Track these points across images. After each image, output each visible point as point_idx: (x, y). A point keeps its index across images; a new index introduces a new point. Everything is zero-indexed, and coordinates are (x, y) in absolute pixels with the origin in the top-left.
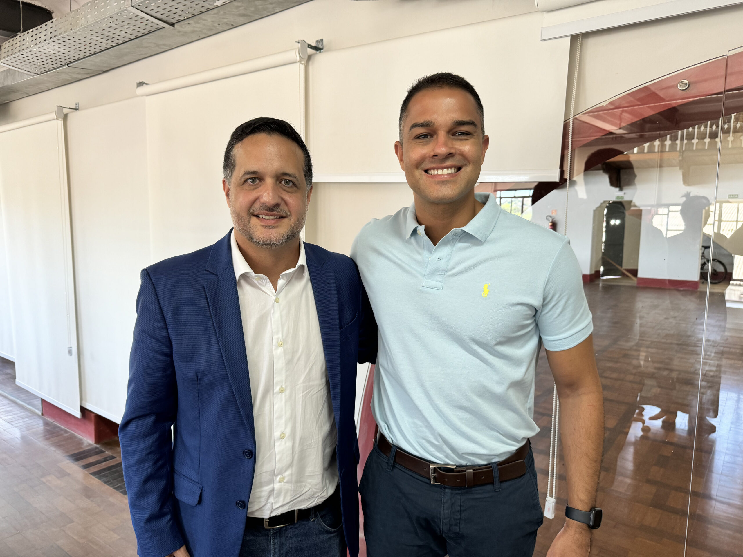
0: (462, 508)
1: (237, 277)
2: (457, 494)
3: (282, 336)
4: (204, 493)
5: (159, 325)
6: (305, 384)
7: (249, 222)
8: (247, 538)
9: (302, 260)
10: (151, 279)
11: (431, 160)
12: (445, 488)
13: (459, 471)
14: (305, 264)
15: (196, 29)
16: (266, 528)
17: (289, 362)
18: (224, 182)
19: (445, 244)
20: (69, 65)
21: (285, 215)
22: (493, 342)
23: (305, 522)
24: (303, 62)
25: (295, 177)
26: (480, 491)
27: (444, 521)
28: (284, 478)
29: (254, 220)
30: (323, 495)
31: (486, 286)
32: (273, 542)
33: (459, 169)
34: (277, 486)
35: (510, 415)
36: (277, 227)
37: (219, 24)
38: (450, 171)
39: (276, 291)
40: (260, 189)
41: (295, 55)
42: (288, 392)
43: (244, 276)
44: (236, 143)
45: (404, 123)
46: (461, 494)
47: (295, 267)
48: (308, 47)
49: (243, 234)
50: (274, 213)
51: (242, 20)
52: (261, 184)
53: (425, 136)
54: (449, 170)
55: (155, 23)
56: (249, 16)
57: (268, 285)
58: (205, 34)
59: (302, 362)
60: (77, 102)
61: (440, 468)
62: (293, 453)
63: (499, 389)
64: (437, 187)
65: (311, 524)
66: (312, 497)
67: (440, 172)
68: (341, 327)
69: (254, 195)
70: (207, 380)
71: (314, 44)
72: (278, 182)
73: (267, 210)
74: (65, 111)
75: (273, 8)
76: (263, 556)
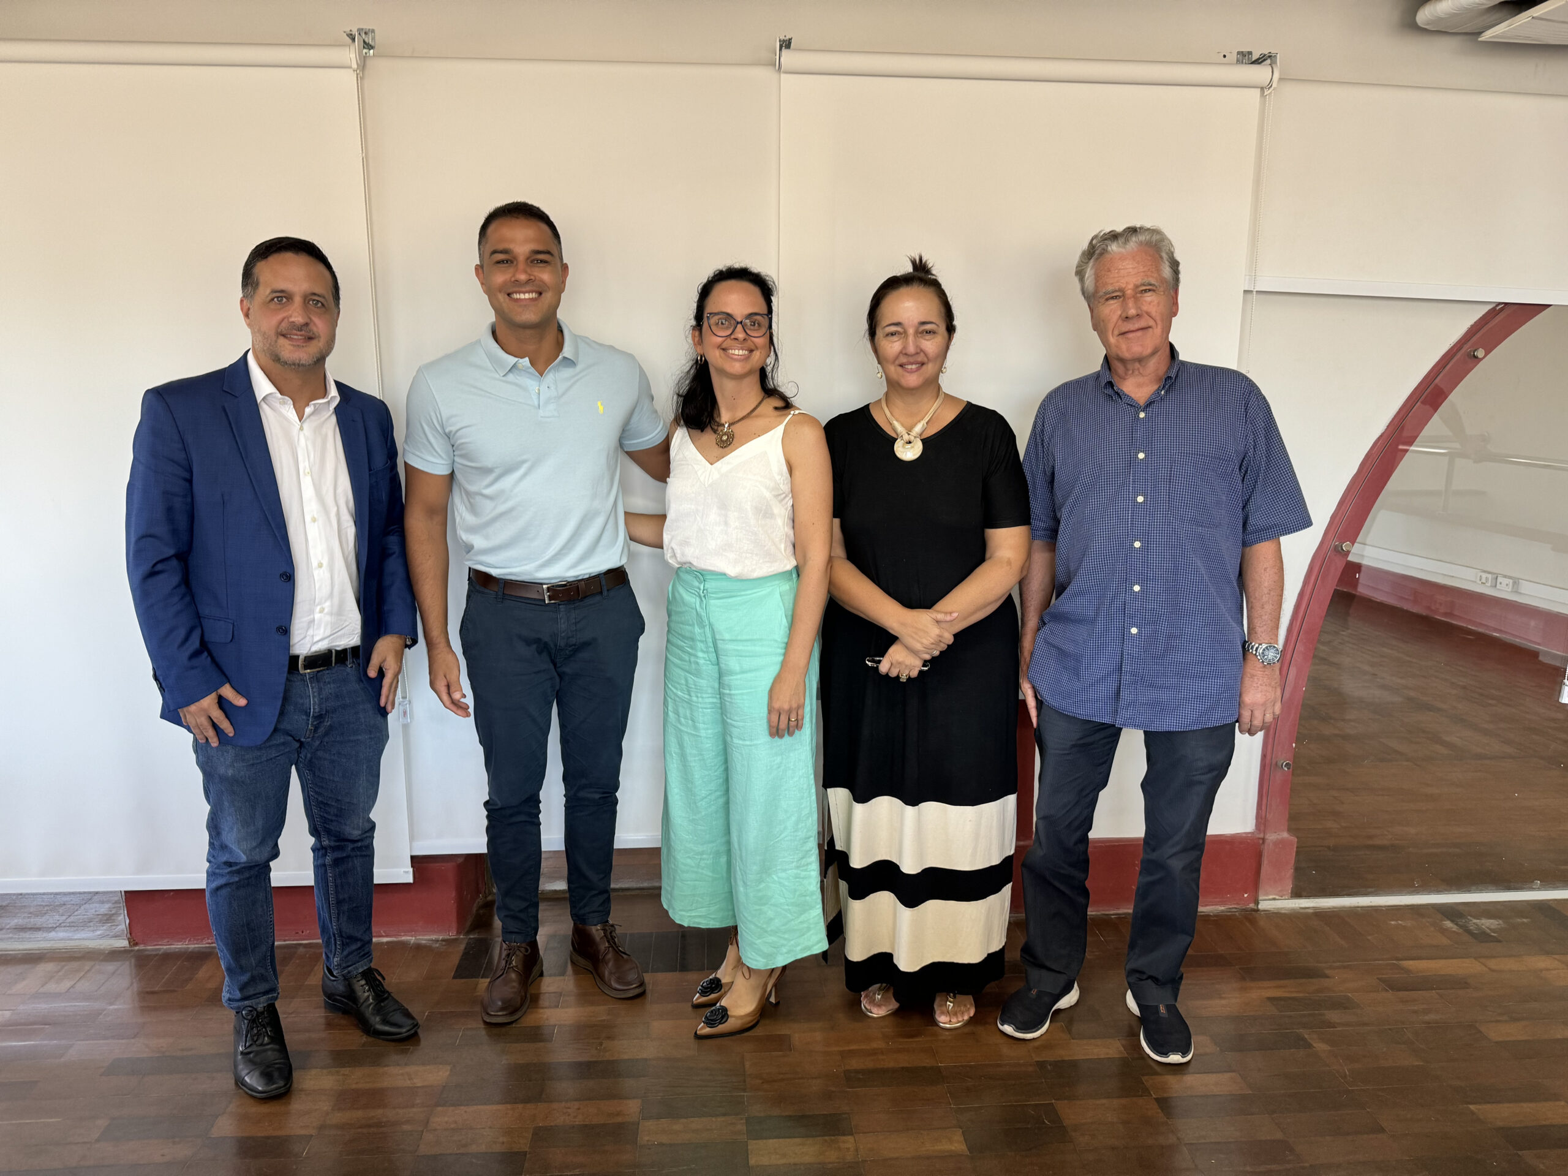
1: (259, 400)
3: (309, 466)
11: (513, 284)
16: (301, 670)
18: (242, 301)
21: (313, 337)
23: (342, 669)
25: (322, 298)
28: (324, 609)
29: (282, 340)
32: (311, 687)
33: (540, 294)
34: (316, 616)
36: (304, 347)
38: (532, 296)
39: (301, 421)
40: (288, 308)
43: (265, 397)
44: (257, 261)
45: (483, 248)
49: (265, 353)
50: (302, 333)
52: (289, 303)
53: (504, 262)
57: (292, 412)
66: (352, 633)
67: (522, 296)
69: (282, 314)
72: (307, 302)
73: (295, 330)
76: (301, 701)
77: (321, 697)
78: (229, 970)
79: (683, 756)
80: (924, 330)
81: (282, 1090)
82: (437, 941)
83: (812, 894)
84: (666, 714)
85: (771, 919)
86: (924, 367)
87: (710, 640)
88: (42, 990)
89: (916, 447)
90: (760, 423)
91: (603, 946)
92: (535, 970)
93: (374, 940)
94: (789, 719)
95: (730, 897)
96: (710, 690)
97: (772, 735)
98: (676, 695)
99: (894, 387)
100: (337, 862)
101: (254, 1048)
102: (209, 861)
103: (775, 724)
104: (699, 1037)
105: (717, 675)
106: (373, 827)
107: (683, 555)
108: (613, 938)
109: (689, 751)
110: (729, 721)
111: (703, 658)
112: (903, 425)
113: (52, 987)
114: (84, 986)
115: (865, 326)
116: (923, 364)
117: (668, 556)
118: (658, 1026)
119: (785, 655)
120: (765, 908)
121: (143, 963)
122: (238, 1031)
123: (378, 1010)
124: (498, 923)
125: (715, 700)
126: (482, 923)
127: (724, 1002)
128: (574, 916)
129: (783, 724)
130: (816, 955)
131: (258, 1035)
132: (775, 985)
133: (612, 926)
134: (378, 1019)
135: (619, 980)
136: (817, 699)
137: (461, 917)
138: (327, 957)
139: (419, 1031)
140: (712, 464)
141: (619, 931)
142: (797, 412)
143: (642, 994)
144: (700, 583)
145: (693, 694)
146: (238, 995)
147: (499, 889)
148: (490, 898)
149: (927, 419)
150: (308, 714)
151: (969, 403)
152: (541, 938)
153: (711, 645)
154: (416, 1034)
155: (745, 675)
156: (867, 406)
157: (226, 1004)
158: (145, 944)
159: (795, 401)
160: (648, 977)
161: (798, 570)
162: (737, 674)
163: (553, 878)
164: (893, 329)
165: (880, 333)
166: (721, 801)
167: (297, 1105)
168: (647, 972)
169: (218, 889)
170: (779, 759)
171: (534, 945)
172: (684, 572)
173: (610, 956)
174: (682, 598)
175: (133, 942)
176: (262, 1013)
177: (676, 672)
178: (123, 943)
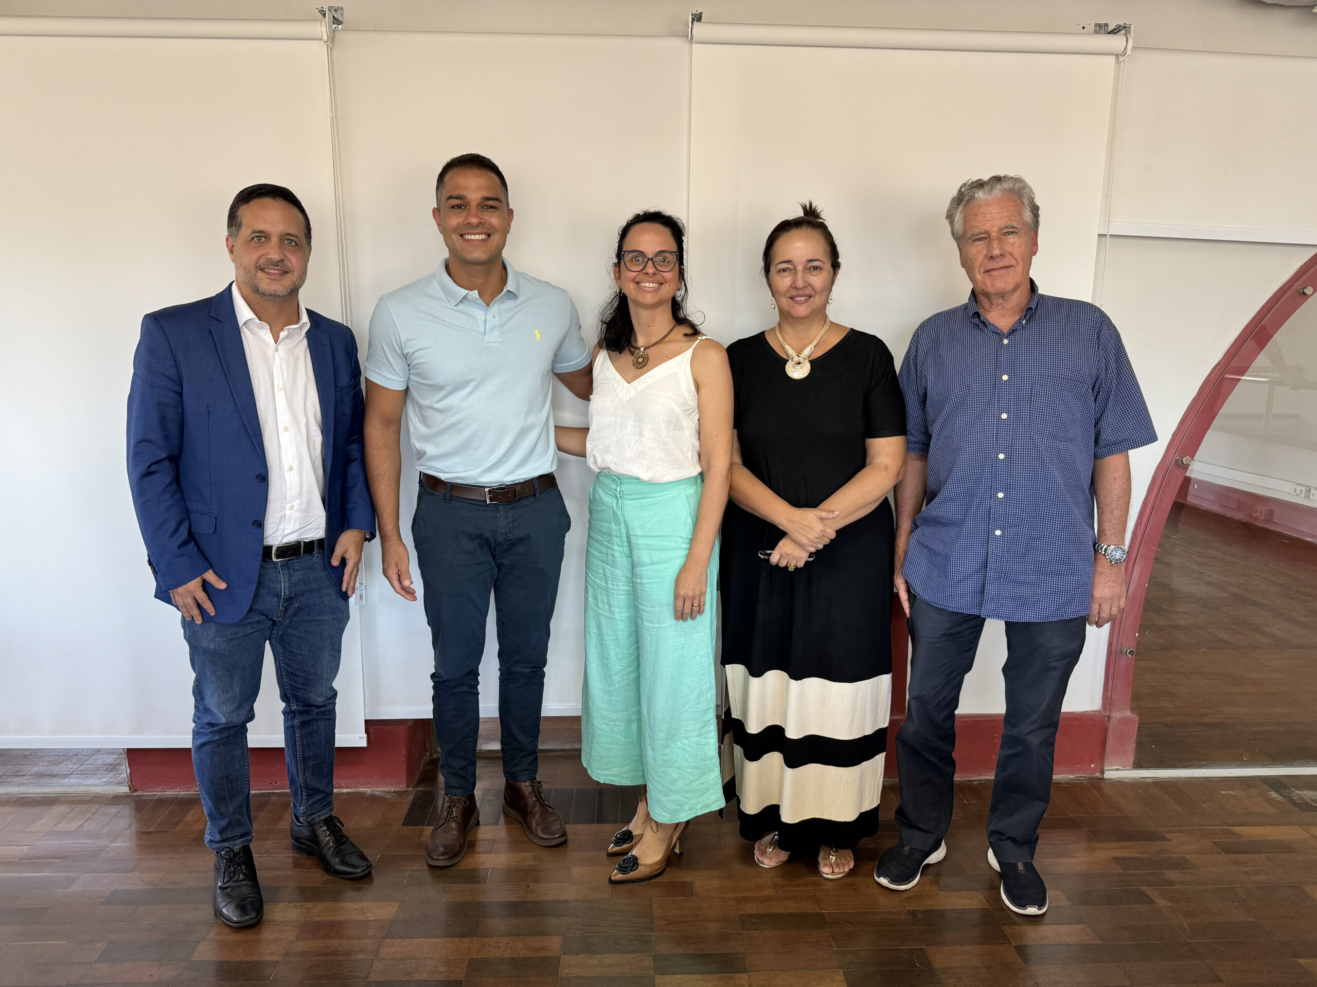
1: (241, 324)
11: (465, 226)
16: (274, 559)
18: (228, 239)
23: (309, 559)
28: (294, 506)
29: (260, 273)
32: (283, 573)
34: (288, 513)
36: (281, 280)
39: (276, 343)
40: (266, 246)
43: (247, 322)
52: (267, 242)
53: (459, 207)
54: (481, 236)
57: (269, 335)
62: (301, 485)
65: (315, 559)
67: (473, 237)
69: (260, 252)
72: (282, 242)
73: (272, 265)
76: (274, 586)
77: (291, 582)
78: (210, 815)
79: (600, 635)
80: (812, 267)
81: (254, 921)
82: (389, 792)
83: (712, 758)
84: (586, 599)
85: (675, 781)
86: (812, 299)
87: (624, 535)
88: (55, 829)
89: (805, 367)
90: (670, 347)
91: (532, 800)
92: (473, 820)
93: (335, 791)
94: (692, 605)
95: (640, 760)
96: (624, 579)
97: (677, 618)
98: (595, 583)
99: (785, 316)
100: (303, 724)
101: (231, 884)
102: (194, 721)
103: (680, 609)
104: (613, 882)
105: (629, 566)
106: (335, 694)
107: (603, 461)
108: (540, 793)
109: (605, 631)
110: (640, 606)
111: (619, 552)
112: (793, 349)
113: (64, 826)
114: (90, 826)
115: (761, 264)
116: (810, 296)
117: (590, 462)
118: (577, 871)
119: (690, 549)
120: (669, 770)
121: (140, 806)
122: (217, 869)
123: (338, 852)
124: (441, 779)
125: (628, 588)
126: (428, 778)
127: (634, 852)
128: (507, 774)
129: (687, 610)
130: (715, 811)
131: (235, 872)
132: (679, 838)
133: (539, 783)
134: (337, 860)
135: (545, 830)
136: (717, 590)
137: (410, 773)
138: (295, 806)
139: (373, 872)
140: (629, 383)
141: (545, 787)
142: (704, 338)
143: (564, 843)
144: (617, 486)
145: (609, 582)
146: (218, 838)
147: (442, 749)
148: (435, 756)
149: (814, 343)
150: (279, 597)
151: (852, 329)
152: (477, 792)
153: (625, 539)
154: (369, 873)
155: (653, 567)
156: (763, 333)
157: (208, 845)
158: (142, 790)
159: (702, 328)
160: (569, 828)
161: (702, 475)
162: (648, 565)
163: (490, 739)
164: (784, 266)
165: (773, 270)
166: (633, 675)
167: (268, 934)
168: (568, 823)
169: (203, 745)
170: (683, 640)
171: (472, 797)
172: (604, 476)
173: (537, 809)
174: (601, 499)
175: (133, 789)
176: (239, 853)
177: (595, 563)
178: (125, 789)
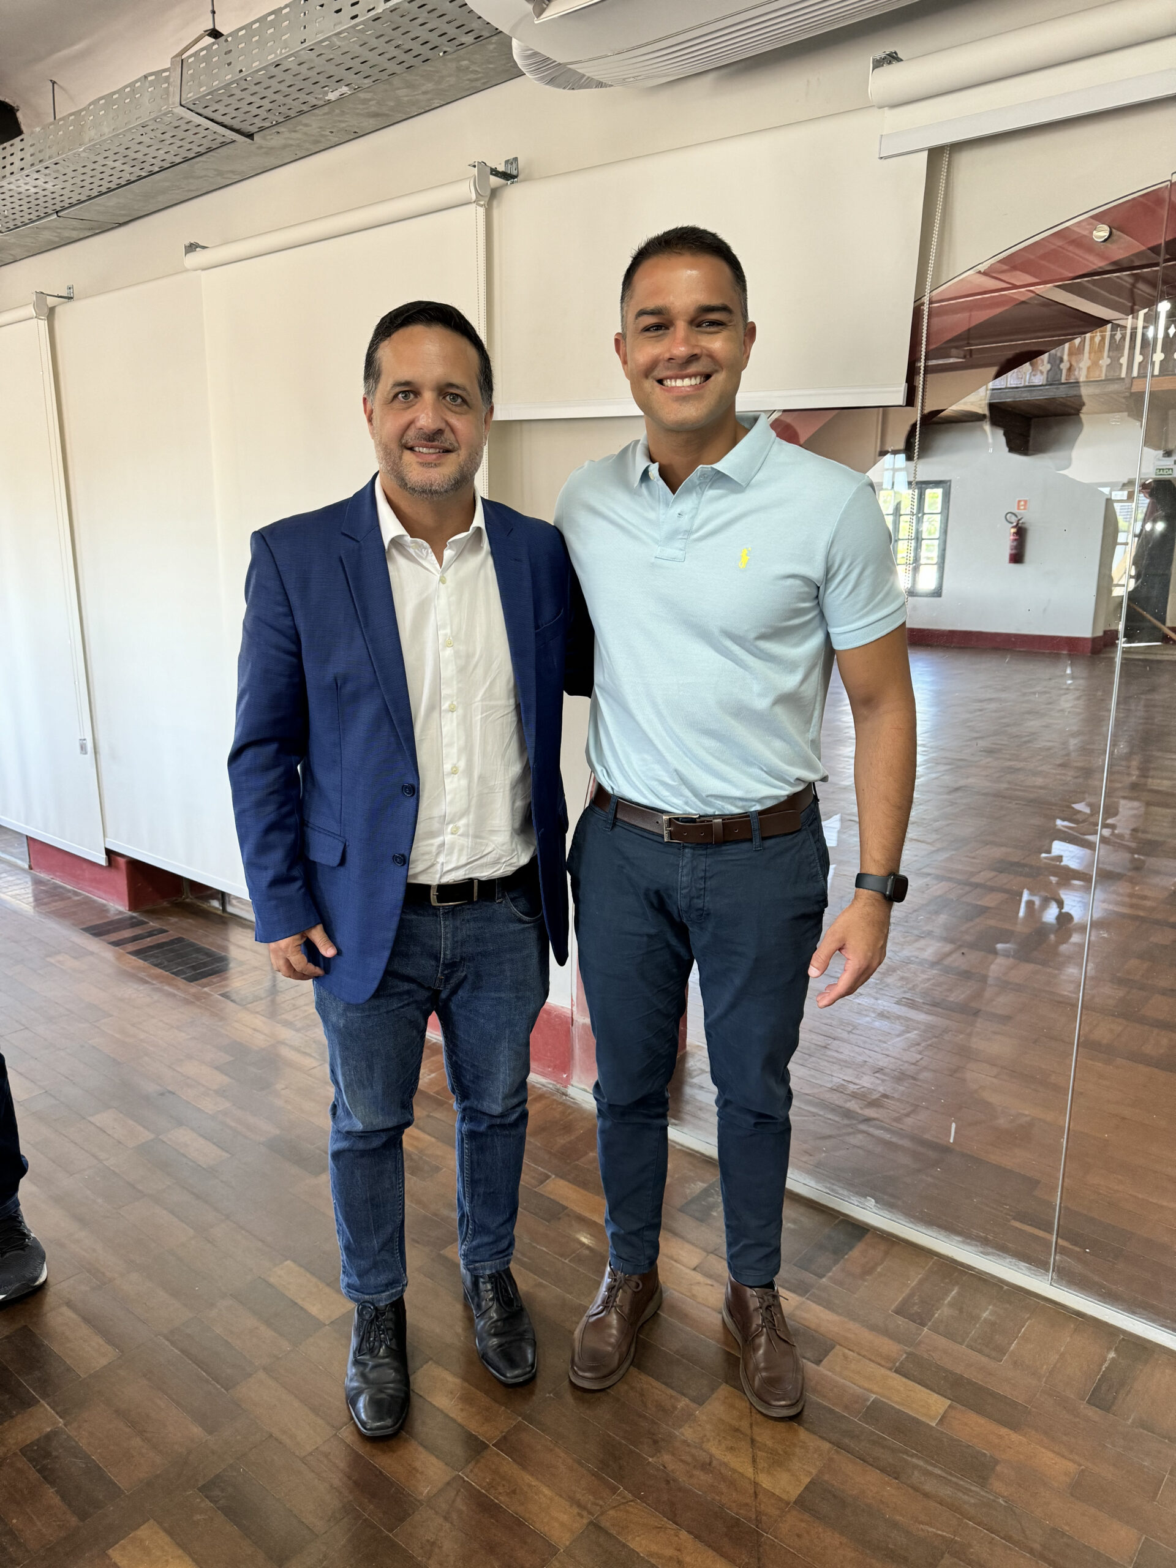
0: (708, 874)
1: (386, 543)
2: (701, 855)
3: (452, 633)
4: (348, 850)
5: (281, 609)
6: (484, 703)
7: (400, 458)
8: (408, 917)
9: (479, 520)
10: (267, 545)
11: (666, 364)
12: (684, 847)
13: (703, 821)
14: (483, 527)
15: (291, 142)
16: (434, 904)
17: (461, 670)
18: (365, 400)
19: (689, 491)
20: (59, 214)
21: (451, 448)
22: (752, 635)
23: (488, 903)
24: (482, 203)
25: (464, 389)
26: (733, 851)
27: (684, 892)
28: (458, 828)
29: (408, 455)
30: (512, 861)
31: (745, 551)
32: (444, 924)
33: (707, 377)
34: (448, 838)
35: (778, 744)
36: (439, 464)
37: (332, 132)
38: (693, 382)
39: (441, 566)
40: (415, 407)
41: (466, 190)
42: (460, 711)
43: (396, 542)
44: (382, 340)
45: (628, 306)
46: (706, 856)
47: (468, 530)
48: (491, 174)
49: (392, 477)
50: (436, 443)
51: (372, 123)
52: (416, 400)
53: (658, 327)
54: (693, 379)
55: (218, 134)
56: (387, 115)
57: (429, 558)
58: (307, 150)
59: (480, 671)
60: (70, 284)
61: (677, 819)
62: (469, 795)
63: (762, 704)
64: (675, 406)
65: (496, 906)
66: (496, 862)
67: (679, 383)
68: (537, 627)
69: (407, 417)
70: (349, 688)
71: (501, 168)
72: (441, 398)
73: (425, 439)
74: (51, 302)
75: (429, 100)
77: (456, 937)
81: (395, 1432)
